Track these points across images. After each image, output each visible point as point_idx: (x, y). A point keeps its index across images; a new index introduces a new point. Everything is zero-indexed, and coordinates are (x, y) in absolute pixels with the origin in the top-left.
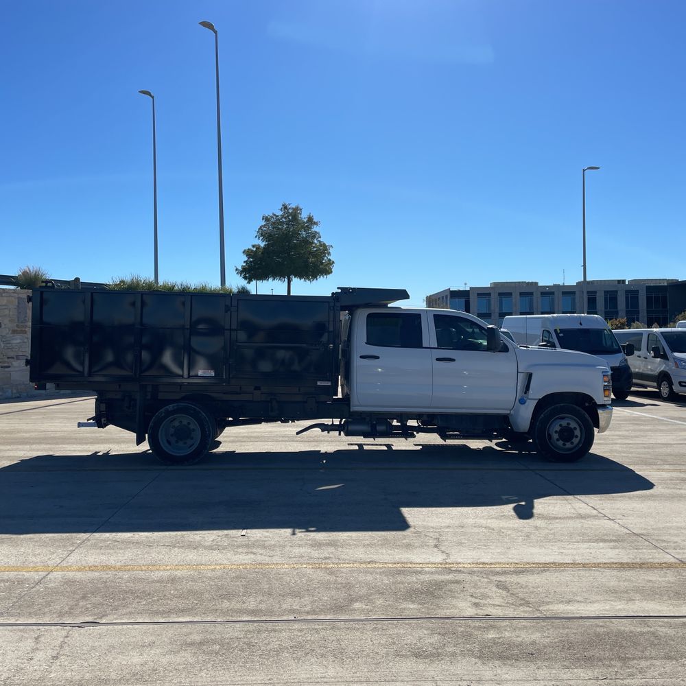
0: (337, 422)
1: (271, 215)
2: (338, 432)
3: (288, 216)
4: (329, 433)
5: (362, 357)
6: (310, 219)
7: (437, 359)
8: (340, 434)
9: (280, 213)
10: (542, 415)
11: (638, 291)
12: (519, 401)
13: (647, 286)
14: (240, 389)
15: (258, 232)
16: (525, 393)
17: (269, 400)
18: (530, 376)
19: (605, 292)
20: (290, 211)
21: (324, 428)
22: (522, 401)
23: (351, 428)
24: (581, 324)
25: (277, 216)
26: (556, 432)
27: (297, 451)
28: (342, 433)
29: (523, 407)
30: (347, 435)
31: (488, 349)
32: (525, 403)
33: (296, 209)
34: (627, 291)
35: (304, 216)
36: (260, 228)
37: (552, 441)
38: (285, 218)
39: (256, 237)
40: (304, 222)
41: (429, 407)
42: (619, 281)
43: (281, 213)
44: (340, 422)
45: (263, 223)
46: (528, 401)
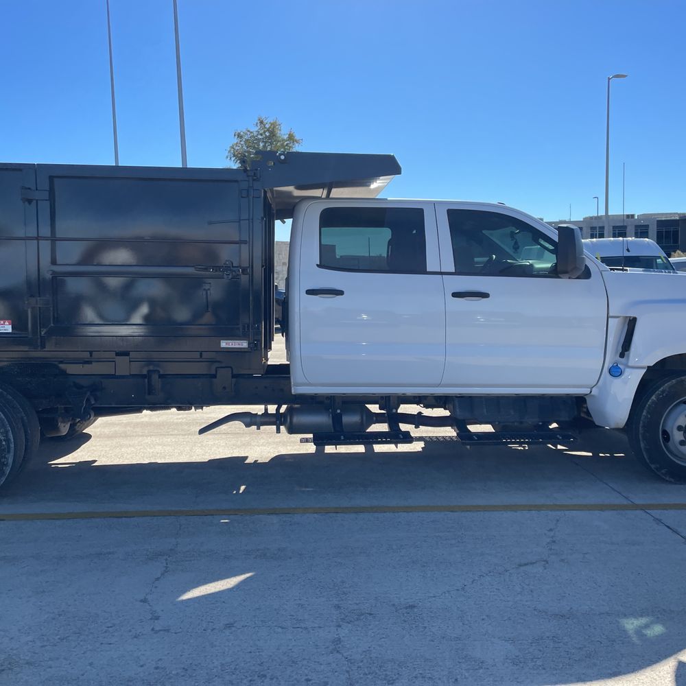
0: (272, 409)
1: (244, 130)
2: (275, 427)
3: (265, 132)
4: (258, 428)
5: (310, 292)
6: (291, 137)
7: (455, 295)
8: (278, 431)
9: (254, 129)
10: (653, 397)
11: (647, 226)
12: (610, 371)
13: (658, 221)
14: (91, 356)
15: (229, 151)
16: (622, 355)
17: (145, 372)
18: (632, 323)
19: (614, 227)
20: (267, 126)
21: (250, 420)
22: (615, 372)
23: (298, 419)
24: (628, 250)
25: (252, 133)
26: (680, 428)
27: (206, 458)
28: (282, 428)
29: (617, 382)
30: (291, 431)
31: (554, 273)
32: (621, 374)
33: (274, 125)
34: (636, 226)
35: (283, 133)
36: (232, 147)
37: (670, 444)
38: (261, 135)
39: (227, 157)
40: (283, 140)
41: (439, 385)
42: (628, 216)
43: (257, 129)
44: (278, 410)
45: (236, 140)
46: (627, 372)
